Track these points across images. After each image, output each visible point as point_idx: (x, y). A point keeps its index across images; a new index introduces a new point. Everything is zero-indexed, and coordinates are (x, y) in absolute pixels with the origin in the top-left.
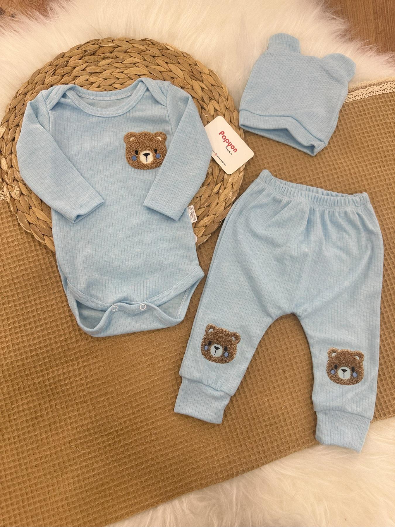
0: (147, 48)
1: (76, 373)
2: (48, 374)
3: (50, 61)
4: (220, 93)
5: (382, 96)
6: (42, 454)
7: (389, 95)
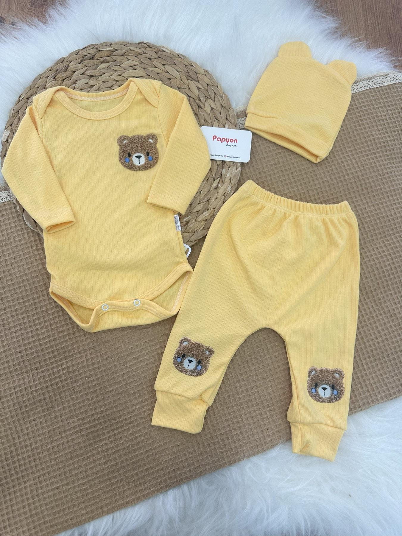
0: (144, 50)
1: (85, 364)
2: (58, 366)
3: (51, 66)
4: (216, 92)
5: (372, 90)
6: (55, 444)
7: (380, 89)
